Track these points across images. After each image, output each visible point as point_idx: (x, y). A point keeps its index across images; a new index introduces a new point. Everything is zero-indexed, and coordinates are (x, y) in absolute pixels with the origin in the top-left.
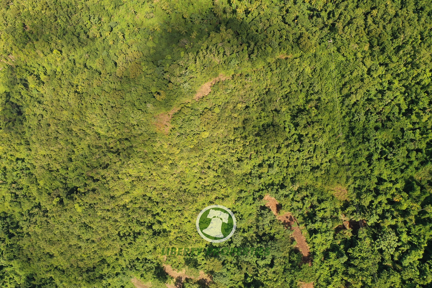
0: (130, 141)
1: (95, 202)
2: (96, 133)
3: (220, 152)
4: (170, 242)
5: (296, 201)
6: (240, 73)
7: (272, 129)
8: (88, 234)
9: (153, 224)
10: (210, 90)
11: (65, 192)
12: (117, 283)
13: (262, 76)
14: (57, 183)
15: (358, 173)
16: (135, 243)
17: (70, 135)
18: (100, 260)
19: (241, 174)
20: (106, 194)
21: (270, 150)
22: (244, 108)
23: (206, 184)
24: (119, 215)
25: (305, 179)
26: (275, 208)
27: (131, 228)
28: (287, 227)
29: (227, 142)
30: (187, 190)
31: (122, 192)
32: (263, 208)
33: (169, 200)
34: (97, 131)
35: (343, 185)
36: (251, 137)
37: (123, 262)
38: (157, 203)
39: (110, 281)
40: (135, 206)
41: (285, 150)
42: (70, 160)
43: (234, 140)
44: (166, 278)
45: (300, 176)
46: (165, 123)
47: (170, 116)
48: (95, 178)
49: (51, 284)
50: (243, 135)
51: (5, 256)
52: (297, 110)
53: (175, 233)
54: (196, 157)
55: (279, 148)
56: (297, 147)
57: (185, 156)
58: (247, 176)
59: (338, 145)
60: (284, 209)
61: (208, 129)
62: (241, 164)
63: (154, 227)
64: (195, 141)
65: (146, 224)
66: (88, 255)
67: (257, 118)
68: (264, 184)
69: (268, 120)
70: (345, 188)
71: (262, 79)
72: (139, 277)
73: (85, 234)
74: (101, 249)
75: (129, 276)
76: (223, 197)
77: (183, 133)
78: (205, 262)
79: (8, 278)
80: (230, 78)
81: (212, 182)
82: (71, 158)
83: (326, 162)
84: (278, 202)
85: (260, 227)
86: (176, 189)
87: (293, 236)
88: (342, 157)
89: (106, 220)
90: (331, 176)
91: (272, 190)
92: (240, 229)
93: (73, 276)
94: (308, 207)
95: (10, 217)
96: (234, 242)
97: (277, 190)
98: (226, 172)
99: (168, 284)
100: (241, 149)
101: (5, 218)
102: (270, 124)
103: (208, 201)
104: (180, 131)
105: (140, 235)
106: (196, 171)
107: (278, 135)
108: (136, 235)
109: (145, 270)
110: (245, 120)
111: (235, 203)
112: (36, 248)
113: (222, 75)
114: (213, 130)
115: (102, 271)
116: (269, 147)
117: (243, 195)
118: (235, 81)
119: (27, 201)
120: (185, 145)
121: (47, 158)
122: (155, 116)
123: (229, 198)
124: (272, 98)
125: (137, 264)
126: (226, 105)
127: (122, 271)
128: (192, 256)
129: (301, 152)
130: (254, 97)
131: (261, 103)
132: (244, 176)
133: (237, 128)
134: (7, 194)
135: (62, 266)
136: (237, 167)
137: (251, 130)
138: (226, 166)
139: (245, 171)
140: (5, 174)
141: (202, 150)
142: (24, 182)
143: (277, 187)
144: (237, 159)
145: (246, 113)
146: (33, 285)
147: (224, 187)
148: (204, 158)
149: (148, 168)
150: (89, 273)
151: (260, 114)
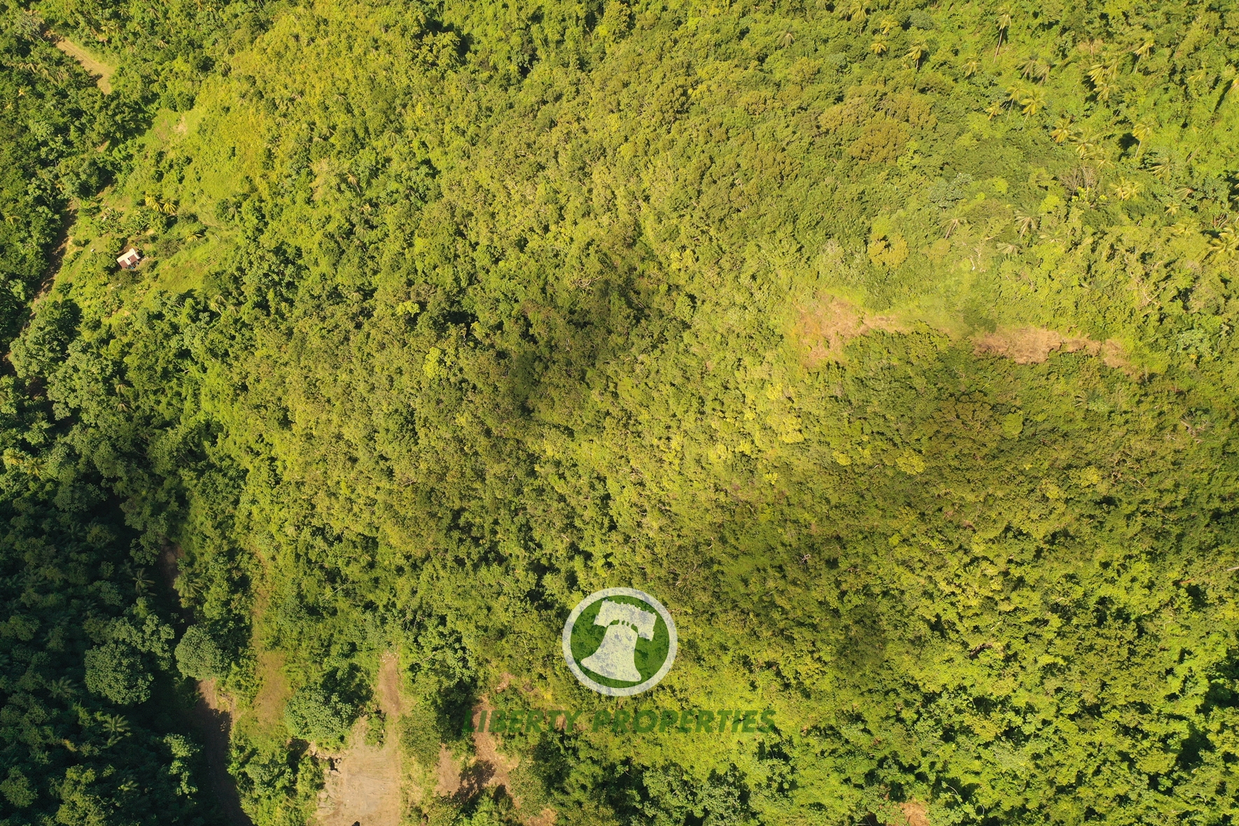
0: (694, 307)
1: (479, 385)
2: (637, 225)
3: (903, 552)
6: (1184, 387)
7: (1130, 634)
8: (396, 444)
9: (552, 569)
10: (1041, 357)
11: (443, 305)
12: (351, 626)
14: (446, 275)
16: (471, 573)
17: (576, 183)
18: (366, 533)
19: (902, 671)
20: (520, 389)
21: (1058, 690)
22: (1098, 498)
23: (780, 601)
24: (499, 469)
27: (498, 528)
29: (951, 542)
30: (715, 567)
31: (556, 419)
33: (647, 547)
34: (641, 221)
36: (1036, 597)
37: (407, 591)
38: (613, 527)
39: (342, 604)
40: (554, 480)
41: (1104, 734)
42: (521, 244)
43: (975, 560)
44: (458, 735)
46: (831, 332)
47: (863, 327)
48: (531, 331)
49: (231, 483)
50: (1016, 572)
51: (212, 336)
54: (828, 501)
55: (1094, 711)
56: (1161, 762)
57: (800, 470)
58: (915, 696)
61: (936, 455)
62: (934, 641)
63: (548, 579)
64: (867, 453)
65: (538, 554)
66: (353, 497)
67: (1106, 565)
68: (939, 766)
69: (1137, 601)
72: (406, 666)
73: (390, 436)
74: (389, 507)
75: (388, 637)
76: (793, 682)
77: (853, 401)
78: (583, 799)
79: (176, 389)
80: (1135, 378)
81: (799, 613)
82: (526, 241)
86: (692, 535)
89: (462, 450)
91: (949, 805)
92: (754, 815)
93: (283, 514)
95: (300, 267)
97: (965, 823)
98: (868, 622)
99: (450, 753)
100: (974, 602)
101: (287, 262)
102: (1133, 617)
103: (742, 653)
104: (851, 388)
105: (500, 564)
106: (786, 538)
107: (1132, 669)
108: (493, 557)
109: (433, 662)
110: (1065, 534)
111: (809, 732)
112: (277, 373)
113: (1116, 348)
114: (946, 472)
115: (348, 564)
116: (1066, 679)
117: (852, 733)
118: (1146, 395)
119: (357, 260)
120: (828, 439)
121: (480, 196)
122: (820, 293)
123: (806, 703)
124: (1220, 548)
125: (430, 629)
126: (1053, 437)
127: (388, 610)
128: (567, 749)
129: (1156, 788)
130: (1160, 491)
131: (1167, 527)
132: (906, 684)
133: (1021, 533)
134: (338, 215)
135: (285, 468)
136: (912, 642)
137: (1055, 580)
138: (884, 606)
139: (923, 674)
140: (374, 173)
141: (862, 496)
142: (390, 216)
143: (973, 815)
144: (934, 620)
145: (1091, 517)
146: (203, 452)
147: (819, 659)
148: (842, 524)
149: (674, 415)
150: (319, 538)
151: (1130, 557)
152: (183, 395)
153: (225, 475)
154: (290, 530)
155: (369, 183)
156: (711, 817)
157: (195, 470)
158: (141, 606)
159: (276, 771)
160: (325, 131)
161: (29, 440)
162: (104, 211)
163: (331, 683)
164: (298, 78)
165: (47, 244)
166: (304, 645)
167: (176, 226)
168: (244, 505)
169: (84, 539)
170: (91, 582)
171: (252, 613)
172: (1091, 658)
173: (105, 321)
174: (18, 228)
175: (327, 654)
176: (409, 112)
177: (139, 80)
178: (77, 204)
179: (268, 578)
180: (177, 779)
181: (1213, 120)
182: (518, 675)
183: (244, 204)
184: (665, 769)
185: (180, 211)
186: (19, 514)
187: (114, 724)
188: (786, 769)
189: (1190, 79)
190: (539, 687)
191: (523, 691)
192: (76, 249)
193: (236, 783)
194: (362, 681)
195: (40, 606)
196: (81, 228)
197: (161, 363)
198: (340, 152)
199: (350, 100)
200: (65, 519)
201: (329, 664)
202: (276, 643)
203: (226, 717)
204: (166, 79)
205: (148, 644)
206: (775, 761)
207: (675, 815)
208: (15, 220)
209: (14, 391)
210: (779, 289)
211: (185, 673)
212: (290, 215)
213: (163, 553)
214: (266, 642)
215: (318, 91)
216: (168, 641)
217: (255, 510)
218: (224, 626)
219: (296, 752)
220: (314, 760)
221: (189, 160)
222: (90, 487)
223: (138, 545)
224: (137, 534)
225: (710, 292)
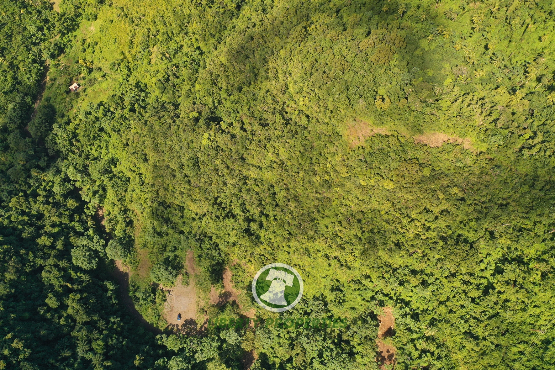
0: (309, 121)
1: (224, 149)
2: (286, 84)
3: (386, 217)
4: (253, 253)
5: (415, 346)
6: (492, 157)
7: (467, 248)
8: (191, 171)
9: (254, 220)
10: (440, 145)
11: (208, 114)
12: (174, 240)
13: (514, 182)
14: (209, 100)
16: (222, 222)
17: (262, 65)
18: (180, 205)
19: (385, 260)
20: (240, 151)
21: (441, 268)
22: (458, 198)
23: (339, 234)
24: (233, 182)
25: (448, 334)
26: (385, 330)
27: (232, 204)
28: (377, 360)
29: (403, 214)
30: (316, 222)
31: (255, 163)
32: (374, 316)
33: (290, 213)
34: (288, 83)
36: (434, 234)
37: (197, 227)
38: (277, 205)
39: (171, 231)
40: (254, 186)
41: (457, 283)
42: (240, 89)
43: (413, 220)
44: (218, 282)
45: (446, 325)
46: (360, 134)
47: (373, 132)
48: (244, 127)
49: (124, 183)
50: (428, 224)
51: (113, 123)
52: (517, 256)
53: (265, 249)
54: (358, 198)
55: (454, 275)
56: (475, 294)
57: (348, 186)
58: (389, 269)
59: (525, 340)
60: (393, 340)
61: (398, 182)
62: (396, 250)
63: (252, 224)
64: (372, 181)
65: (248, 214)
66: (174, 190)
67: (461, 222)
68: (398, 294)
69: (471, 236)
71: (511, 185)
72: (196, 256)
73: (189, 168)
74: (189, 195)
75: (190, 245)
76: (344, 264)
77: (368, 161)
79: (99, 144)
80: (475, 153)
81: (347, 238)
82: (242, 88)
83: (492, 343)
84: (394, 326)
85: (350, 330)
86: (307, 209)
88: (518, 356)
89: (218, 174)
90: (482, 362)
91: (401, 308)
92: (329, 311)
93: (146, 196)
94: (421, 365)
95: (147, 93)
97: (406, 314)
98: (372, 242)
99: (215, 288)
100: (411, 236)
101: (142, 90)
102: (469, 242)
103: (325, 253)
104: (367, 157)
105: (233, 218)
106: (342, 211)
107: (467, 261)
108: (230, 215)
109: (207, 254)
110: (446, 211)
111: (350, 282)
112: (141, 139)
113: (469, 141)
114: (402, 188)
115: (173, 216)
116: (444, 264)
117: (366, 282)
118: (478, 160)
119: (172, 92)
120: (358, 176)
121: (222, 68)
122: (357, 119)
123: (349, 271)
124: (501, 217)
125: (206, 242)
126: (442, 176)
127: (189, 234)
129: (474, 303)
130: (481, 196)
131: (483, 209)
132: (386, 265)
133: (429, 211)
134: (162, 71)
135: (146, 178)
136: (389, 250)
137: (442, 228)
138: (378, 237)
139: (392, 261)
140: (176, 52)
141: (371, 197)
142: (185, 73)
143: (409, 311)
144: (396, 242)
145: (456, 205)
146: (111, 170)
147: (354, 255)
148: (363, 207)
149: (301, 164)
150: (161, 206)
151: (469, 220)
152: (102, 147)
153: (121, 180)
154: (149, 203)
155: (174, 56)
156: (313, 312)
157: (108, 177)
158: (91, 232)
159: (148, 295)
160: (155, 33)
161: (40, 165)
162: (62, 65)
163: (167, 262)
164: (142, 9)
165: (38, 80)
166: (156, 247)
167: (93, 73)
168: (129, 192)
169: (66, 205)
170: (71, 222)
171: (134, 234)
172: (452, 256)
173: (66, 114)
174: (26, 73)
175: (165, 250)
176: (191, 25)
177: (73, 7)
178: (50, 62)
179: (140, 221)
180: (110, 298)
181: (521, 39)
182: (241, 260)
183: (122, 64)
185: (94, 67)
186: (40, 195)
187: (85, 277)
188: (341, 295)
189: (513, 23)
190: (249, 265)
191: (243, 265)
192: (51, 82)
193: (132, 299)
194: (179, 261)
195: (52, 232)
196: (52, 73)
197: (92, 134)
198: (161, 42)
199: (165, 19)
200: (58, 197)
201: (166, 255)
202: (145, 246)
203: (126, 274)
204: (84, 6)
205: (95, 246)
206: (337, 292)
207: (300, 311)
208: (25, 70)
209: (32, 144)
210: (341, 117)
211: (110, 258)
212: (141, 69)
213: (98, 210)
214: (140, 246)
215: (151, 15)
216: (103, 245)
217: (134, 194)
218: (124, 239)
219: (154, 288)
220: (162, 290)
221: (97, 44)
222: (67, 184)
223: (87, 207)
224: (87, 203)
225: (315, 115)
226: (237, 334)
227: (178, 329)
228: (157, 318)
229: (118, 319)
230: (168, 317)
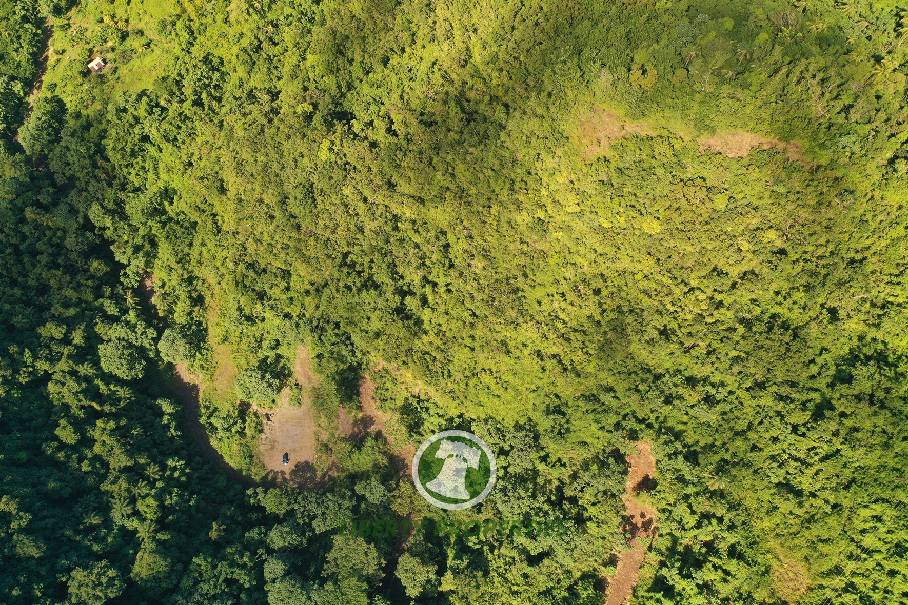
0: (508, 114)
1: (358, 167)
2: (468, 49)
3: (644, 284)
4: (410, 350)
5: (690, 506)
6: (839, 175)
7: (787, 338)
8: (301, 208)
9: (412, 294)
10: (744, 153)
11: (330, 106)
12: (275, 328)
13: (878, 219)
14: (331, 82)
15: (870, 584)
16: (357, 296)
17: (424, 16)
18: (283, 267)
19: (640, 360)
20: (387, 170)
21: (740, 373)
22: (775, 250)
23: (561, 316)
24: (374, 225)
25: (748, 486)
26: (638, 479)
27: (373, 265)
28: (624, 529)
29: (676, 278)
30: (520, 293)
31: (412, 191)
32: (619, 457)
33: (475, 279)
34: (471, 47)
35: (812, 571)
36: (730, 314)
37: (313, 306)
38: (452, 266)
39: (269, 314)
40: (411, 233)
41: (766, 400)
42: (385, 61)
43: (692, 290)
44: (350, 399)
45: (744, 472)
46: (601, 135)
47: (624, 132)
48: (393, 127)
49: (186, 232)
50: (718, 297)
51: (165, 125)
52: (875, 351)
53: (431, 342)
54: (595, 251)
55: (761, 386)
56: (798, 417)
57: (577, 230)
58: (648, 375)
59: (884, 496)
60: (652, 496)
61: (669, 221)
62: (660, 343)
63: (408, 299)
64: (622, 219)
65: (401, 282)
66: (273, 242)
67: (777, 293)
68: (661, 419)
69: (795, 316)
70: (810, 582)
71: (873, 225)
72: (314, 355)
73: (298, 202)
74: (299, 250)
75: (301, 337)
76: (570, 367)
77: (615, 183)
79: (141, 164)
80: (807, 168)
81: (575, 323)
82: (388, 59)
83: (826, 502)
84: (653, 474)
85: (578, 480)
86: (505, 272)
87: (620, 556)
88: (870, 524)
89: (348, 212)
90: (807, 533)
91: (666, 443)
92: (542, 449)
93: (224, 253)
94: (700, 538)
95: (223, 74)
96: (509, 458)
97: (676, 453)
98: (619, 329)
99: (345, 410)
100: (689, 317)
101: (214, 69)
102: (792, 327)
103: (536, 349)
104: (614, 176)
105: (376, 289)
106: (567, 276)
107: (787, 360)
108: (370, 284)
109: (332, 352)
110: (753, 272)
111: (579, 398)
112: (213, 154)
113: (797, 147)
114: (675, 231)
115: (271, 288)
116: (745, 366)
117: (606, 398)
118: (813, 180)
119: (266, 70)
120: (597, 210)
121: (354, 24)
122: (596, 107)
123: (577, 380)
124: (851, 283)
125: (329, 331)
126: (747, 209)
127: (299, 318)
128: (422, 408)
129: (796, 433)
130: (817, 246)
131: (818, 269)
132: (643, 368)
133: (722, 273)
134: (249, 34)
135: (224, 222)
136: (648, 342)
137: (743, 303)
138: (630, 319)
139: (654, 362)
141: (619, 248)
142: (288, 35)
143: (680, 448)
144: (662, 328)
145: (770, 262)
146: (164, 209)
147: (587, 353)
148: (605, 267)
149: (493, 191)
150: (251, 271)
151: (793, 288)
152: (147, 169)
153: (182, 226)
154: (231, 265)
155: (270, 8)
156: (515, 450)
157: (160, 222)
158: (132, 316)
159: (232, 421)
161: (41, 200)
162: (73, 27)
163: (263, 366)
165: (34, 52)
166: (244, 341)
167: (128, 39)
168: (196, 247)
169: (88, 270)
170: (97, 299)
171: (207, 320)
172: (761, 353)
173: (84, 112)
174: (12, 40)
175: (260, 347)
178: (53, 21)
179: (217, 296)
180: (167, 427)
182: (389, 362)
183: (178, 23)
184: (486, 421)
185: (130, 27)
186: (42, 253)
187: (123, 393)
188: (563, 421)
190: (403, 370)
191: (393, 371)
192: (56, 57)
193: (205, 429)
194: (285, 365)
195: (64, 316)
196: (57, 41)
197: (129, 146)
200: (73, 256)
201: (261, 354)
202: (225, 339)
203: (195, 387)
205: (139, 340)
206: (557, 416)
208: (9, 34)
209: (25, 165)
210: (567, 104)
211: (166, 360)
212: (213, 31)
213: (143, 280)
214: (218, 339)
216: (152, 339)
217: (204, 250)
218: (189, 328)
219: (243, 410)
220: (256, 414)
222: (88, 234)
223: (125, 274)
224: (124, 267)
225: (520, 102)
226: (383, 488)
227: (284, 478)
228: (248, 460)
229: (181, 463)
230: (267, 459)
